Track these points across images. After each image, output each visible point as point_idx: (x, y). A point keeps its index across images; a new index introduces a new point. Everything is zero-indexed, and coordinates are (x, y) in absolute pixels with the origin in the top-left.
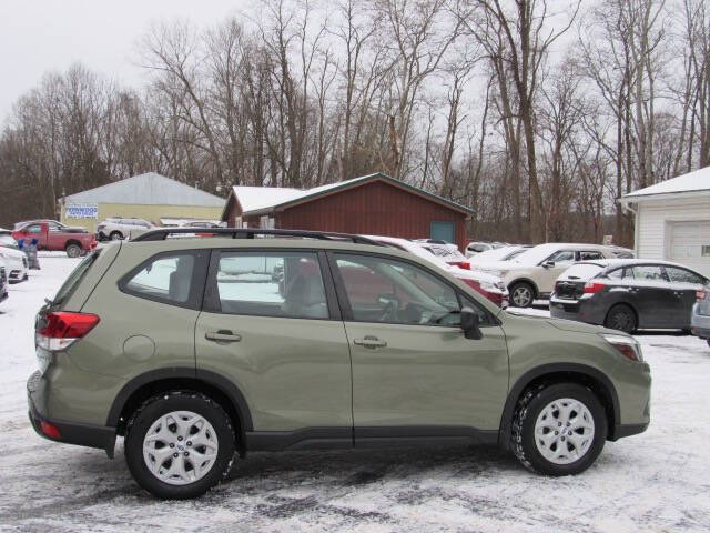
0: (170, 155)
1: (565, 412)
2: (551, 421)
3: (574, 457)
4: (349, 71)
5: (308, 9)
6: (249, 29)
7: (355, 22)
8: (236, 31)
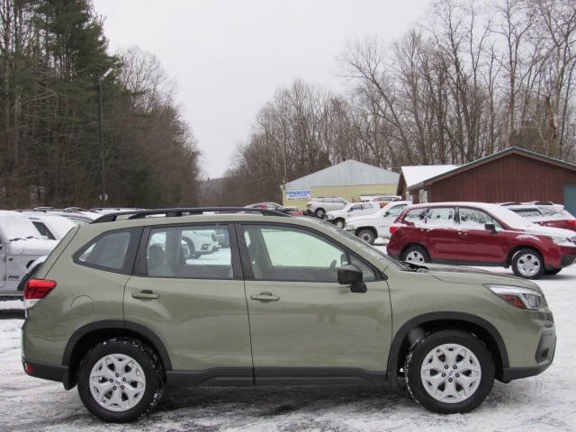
0: (374, 145)
1: (451, 356)
2: (437, 364)
3: (462, 397)
4: (511, 62)
5: (473, 14)
6: (426, 37)
7: (514, 20)
8: (415, 39)
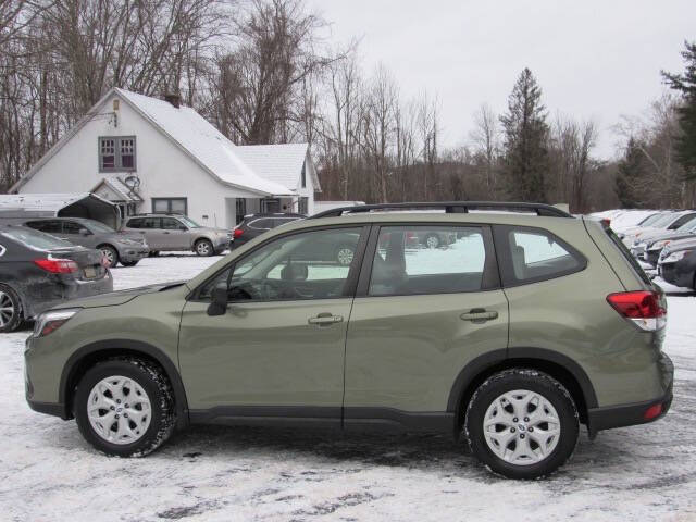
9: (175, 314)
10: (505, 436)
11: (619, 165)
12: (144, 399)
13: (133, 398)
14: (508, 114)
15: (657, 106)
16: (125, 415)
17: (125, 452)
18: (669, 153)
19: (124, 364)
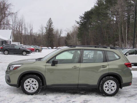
9: (44, 66)
10: (107, 89)
11: (65, 38)
12: (37, 83)
13: (34, 83)
14: (46, 26)
15: (73, 27)
16: (32, 86)
17: (32, 94)
18: (75, 36)
19: (33, 76)
